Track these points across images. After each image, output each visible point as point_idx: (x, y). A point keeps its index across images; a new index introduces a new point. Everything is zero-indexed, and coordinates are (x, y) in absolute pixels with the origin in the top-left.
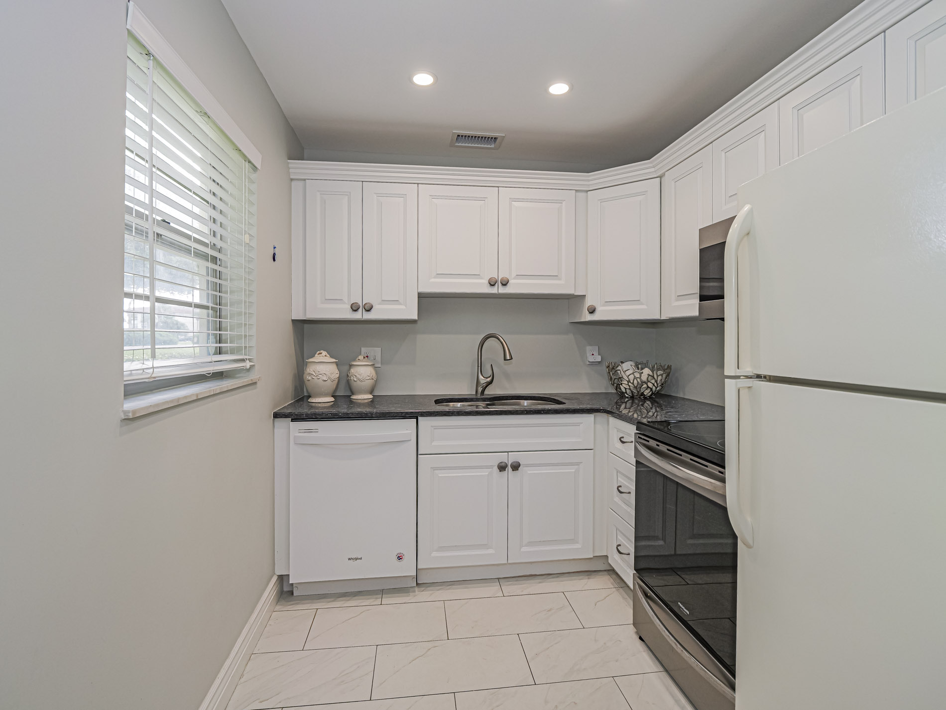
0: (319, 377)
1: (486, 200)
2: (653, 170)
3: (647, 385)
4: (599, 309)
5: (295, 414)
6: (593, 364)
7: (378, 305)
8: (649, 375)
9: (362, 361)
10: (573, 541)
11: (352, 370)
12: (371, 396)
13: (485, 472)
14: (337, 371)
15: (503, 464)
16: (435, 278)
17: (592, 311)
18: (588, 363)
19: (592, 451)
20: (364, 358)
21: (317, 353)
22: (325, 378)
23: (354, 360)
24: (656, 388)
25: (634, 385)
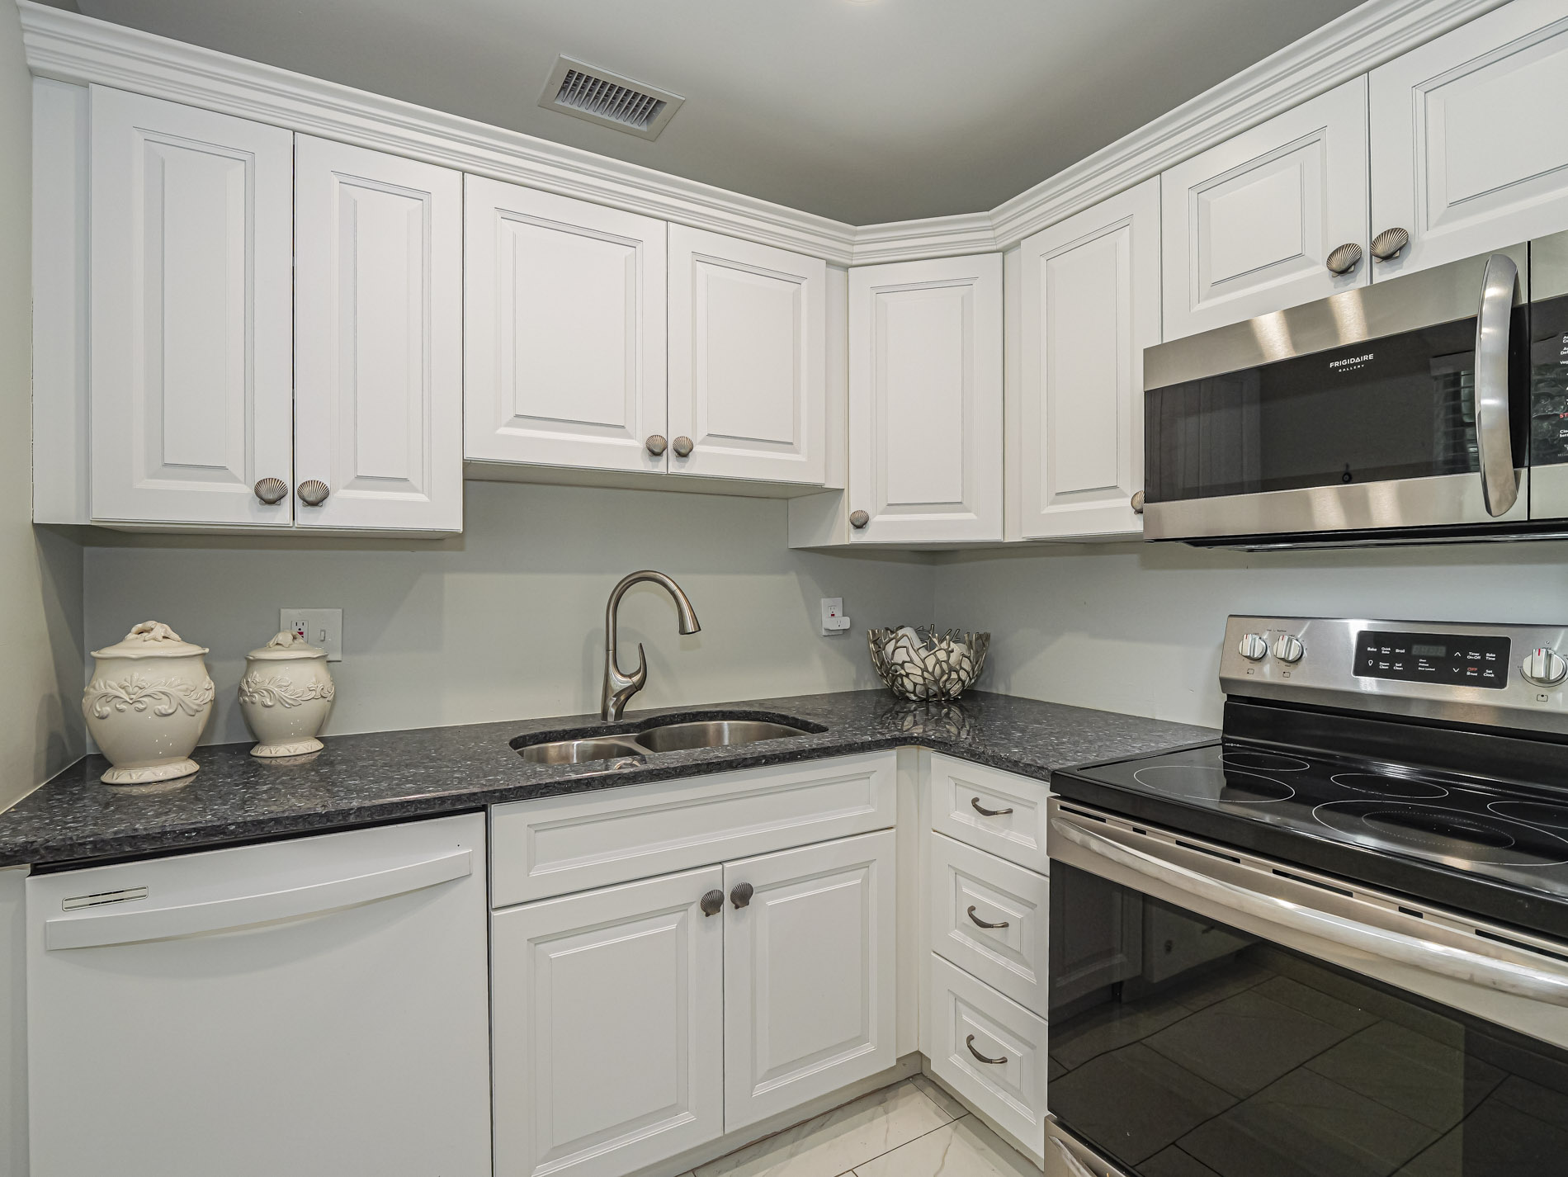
0: (141, 706)
1: (639, 246)
2: (990, 234)
3: (958, 675)
4: (876, 519)
5: (47, 848)
6: (833, 634)
7: (345, 488)
8: (964, 655)
9: (289, 648)
10: (860, 1040)
11: (258, 676)
12: (319, 746)
13: (669, 925)
14: (208, 683)
15: (715, 896)
16: (509, 425)
17: (860, 524)
18: (824, 633)
19: (893, 831)
20: (295, 638)
21: (134, 629)
22: (164, 707)
23: (263, 645)
24: (970, 679)
25: (933, 676)
